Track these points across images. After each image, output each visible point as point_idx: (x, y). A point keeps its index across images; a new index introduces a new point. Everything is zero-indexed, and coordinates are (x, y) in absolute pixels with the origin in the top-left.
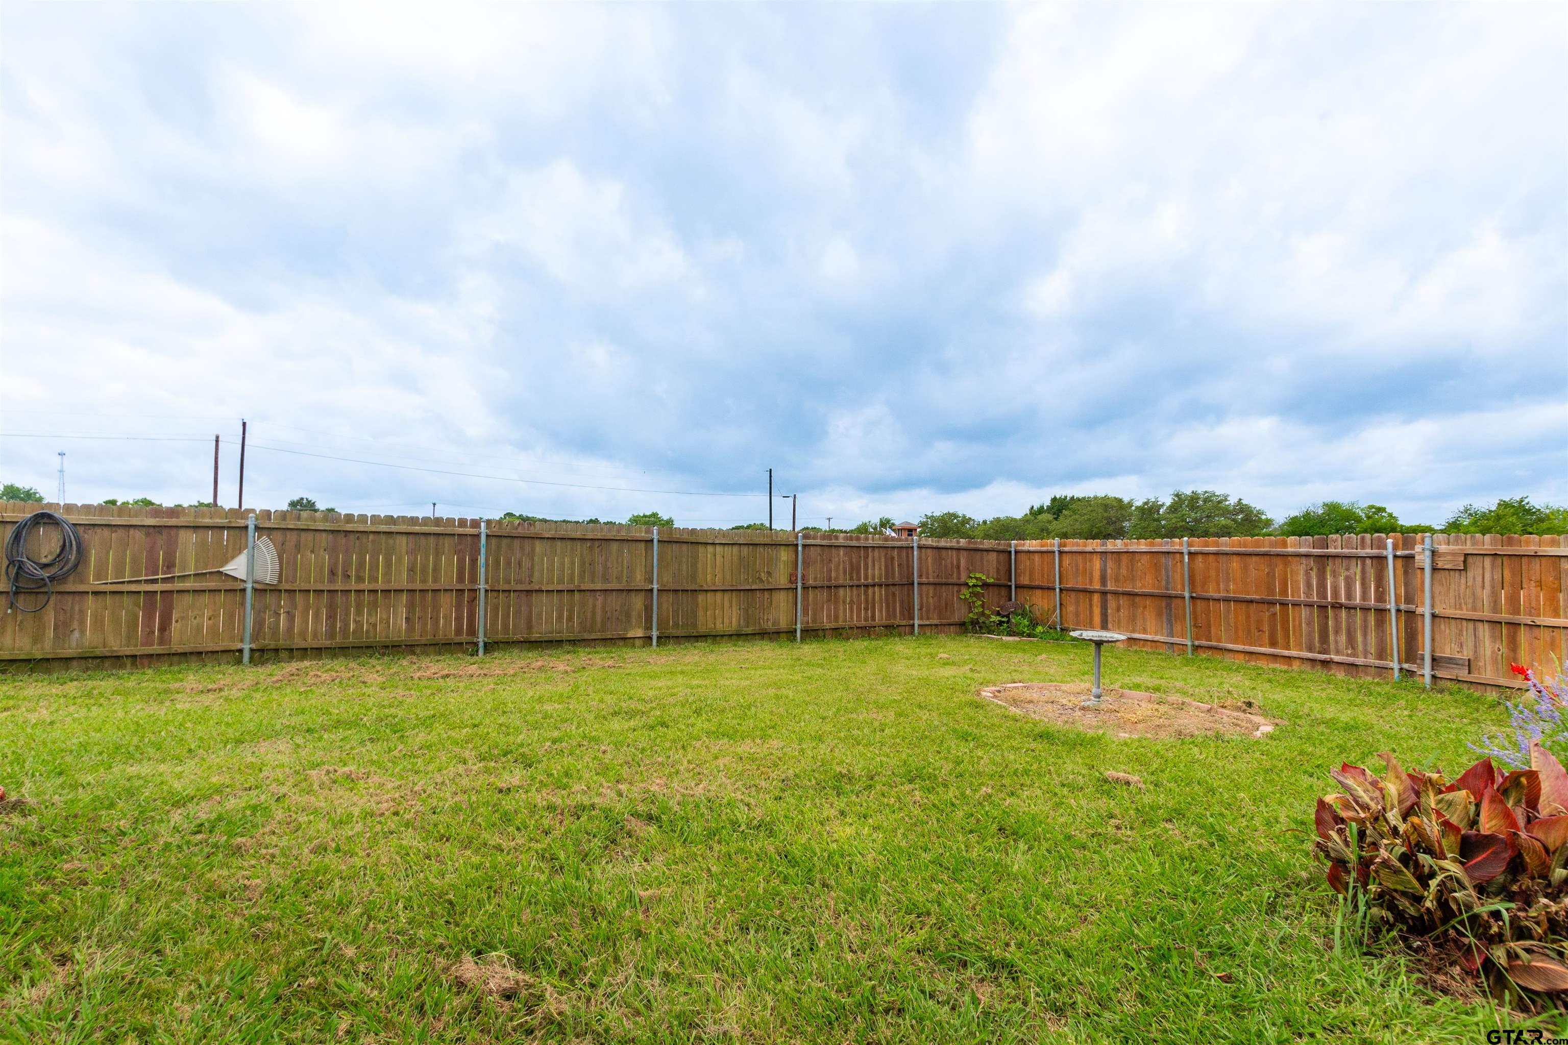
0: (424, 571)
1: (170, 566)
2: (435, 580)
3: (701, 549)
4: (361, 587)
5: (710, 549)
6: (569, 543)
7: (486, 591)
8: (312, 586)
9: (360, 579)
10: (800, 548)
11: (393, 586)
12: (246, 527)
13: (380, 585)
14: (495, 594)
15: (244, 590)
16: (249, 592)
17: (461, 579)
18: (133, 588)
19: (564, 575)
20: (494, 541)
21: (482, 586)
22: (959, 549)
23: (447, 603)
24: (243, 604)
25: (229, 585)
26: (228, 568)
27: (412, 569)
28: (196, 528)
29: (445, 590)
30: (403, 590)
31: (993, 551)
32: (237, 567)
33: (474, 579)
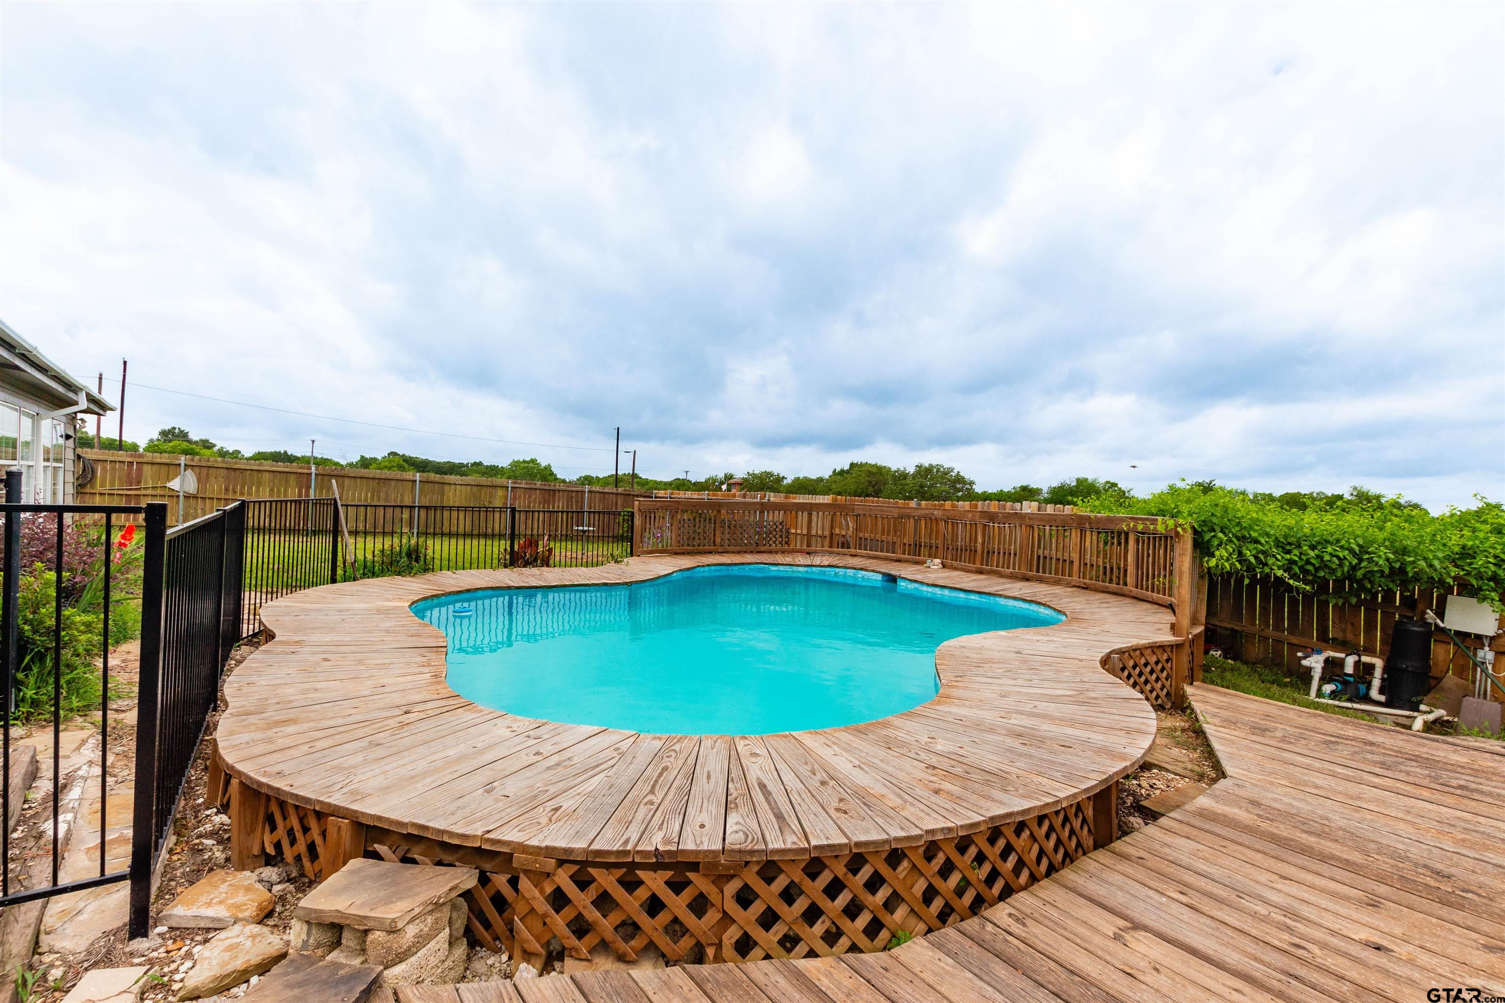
0: (279, 491)
1: (139, 482)
2: (285, 496)
3: (447, 487)
5: (453, 487)
6: (365, 480)
8: (215, 496)
10: (509, 489)
11: (261, 498)
12: (180, 465)
15: (178, 496)
16: (181, 498)
17: (300, 494)
18: (120, 492)
20: (320, 477)
23: (291, 509)
24: (178, 503)
25: (171, 493)
26: (169, 485)
27: (271, 490)
28: (153, 464)
32: (175, 484)
33: (308, 494)
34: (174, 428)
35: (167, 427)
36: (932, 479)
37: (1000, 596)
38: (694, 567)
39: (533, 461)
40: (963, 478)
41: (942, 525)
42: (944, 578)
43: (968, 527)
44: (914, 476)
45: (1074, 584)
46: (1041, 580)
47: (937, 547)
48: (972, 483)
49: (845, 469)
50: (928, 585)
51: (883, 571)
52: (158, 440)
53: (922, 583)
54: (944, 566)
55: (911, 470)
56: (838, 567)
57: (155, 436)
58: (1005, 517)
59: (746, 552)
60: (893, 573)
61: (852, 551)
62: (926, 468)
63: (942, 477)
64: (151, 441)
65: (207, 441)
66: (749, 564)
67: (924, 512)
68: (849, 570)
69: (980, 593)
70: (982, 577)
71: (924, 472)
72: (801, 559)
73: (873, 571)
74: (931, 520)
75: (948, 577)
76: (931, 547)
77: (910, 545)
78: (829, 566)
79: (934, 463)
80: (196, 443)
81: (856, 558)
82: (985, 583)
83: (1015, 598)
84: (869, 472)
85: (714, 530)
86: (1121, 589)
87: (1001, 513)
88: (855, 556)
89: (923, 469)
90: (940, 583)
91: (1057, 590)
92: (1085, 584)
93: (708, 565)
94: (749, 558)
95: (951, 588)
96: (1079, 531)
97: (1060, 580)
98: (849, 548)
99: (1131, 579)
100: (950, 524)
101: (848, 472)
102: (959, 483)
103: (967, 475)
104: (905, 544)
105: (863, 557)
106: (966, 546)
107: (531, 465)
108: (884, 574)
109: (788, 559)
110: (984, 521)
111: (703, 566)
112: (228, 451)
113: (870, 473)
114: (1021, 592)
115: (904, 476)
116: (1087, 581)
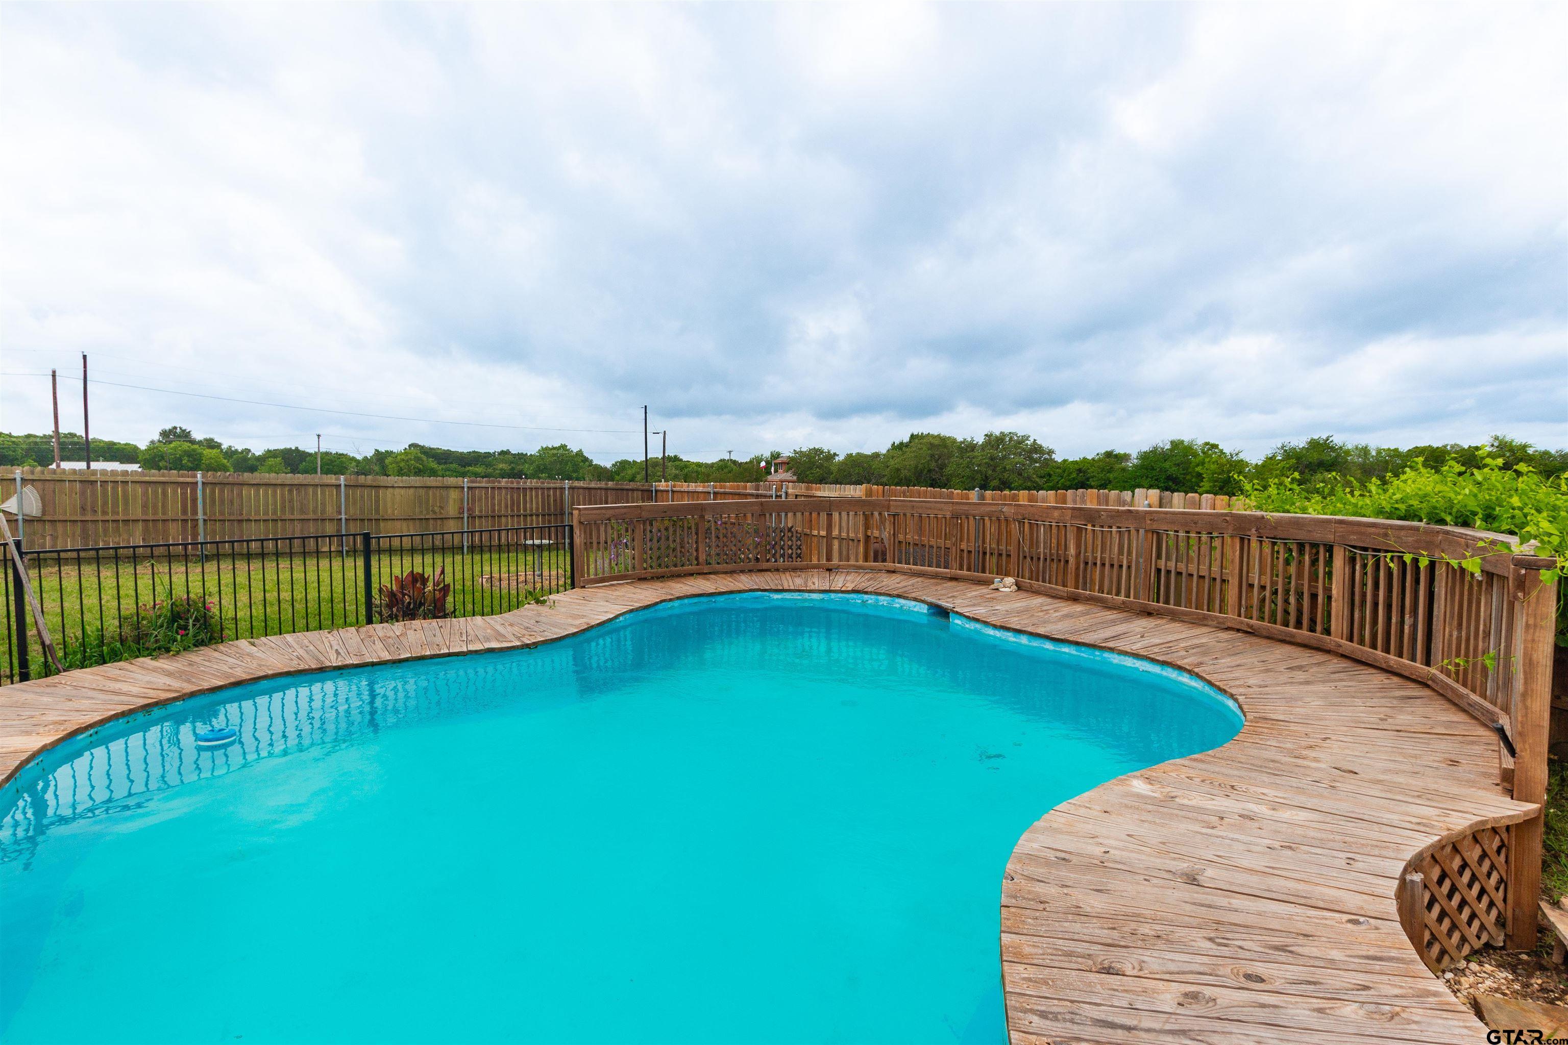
0: (155, 507)
2: (164, 514)
4: (106, 518)
7: (205, 520)
8: (68, 518)
9: (105, 513)
10: (465, 490)
11: (131, 517)
12: (15, 479)
13: (121, 517)
14: (213, 523)
15: (16, 521)
16: (21, 522)
17: (184, 511)
19: (268, 510)
20: (210, 486)
21: (200, 516)
22: (606, 489)
23: (174, 528)
24: (17, 529)
26: (4, 506)
27: (145, 506)
29: (173, 520)
30: (139, 520)
31: (637, 490)
32: (11, 505)
33: (195, 512)
34: (175, 428)
35: (168, 427)
36: (1004, 449)
37: (1112, 650)
38: (656, 604)
39: (563, 447)
40: (1041, 447)
41: (1015, 527)
42: (1019, 612)
43: (1054, 531)
44: (983, 447)
45: (1230, 625)
46: (1174, 617)
47: (1009, 556)
48: (1051, 452)
49: (905, 441)
50: (995, 627)
51: (929, 599)
52: (159, 441)
53: (986, 623)
54: (1019, 587)
55: (980, 439)
56: (866, 593)
57: (156, 437)
58: (1112, 517)
59: (742, 572)
60: (943, 603)
61: (890, 565)
62: (996, 437)
63: (1016, 447)
64: (152, 442)
65: (212, 440)
66: (740, 592)
67: (988, 509)
68: (882, 598)
69: (1077, 643)
70: (1078, 608)
71: (995, 442)
72: (817, 581)
73: (915, 599)
74: (1001, 521)
75: (1027, 610)
76: (1000, 555)
77: (969, 552)
78: (854, 591)
79: (1006, 431)
80: (200, 443)
81: (894, 576)
82: (1084, 622)
83: (1136, 656)
84: (931, 444)
85: (696, 542)
86: (1319, 640)
87: (1105, 510)
88: (894, 572)
89: (992, 438)
90: (1014, 623)
91: (1203, 636)
92: (1251, 627)
93: (678, 598)
94: (745, 581)
95: (1031, 634)
96: (1237, 541)
97: (1205, 618)
98: (884, 560)
99: (1338, 623)
100: (1027, 525)
101: (907, 445)
102: (1036, 453)
103: (1045, 444)
104: (962, 551)
105: (904, 573)
106: (1051, 555)
107: (561, 451)
108: (931, 605)
109: (798, 582)
110: (1079, 523)
111: (670, 600)
112: (236, 450)
113: (932, 446)
114: (1145, 642)
115: (970, 447)
116: (1253, 622)
